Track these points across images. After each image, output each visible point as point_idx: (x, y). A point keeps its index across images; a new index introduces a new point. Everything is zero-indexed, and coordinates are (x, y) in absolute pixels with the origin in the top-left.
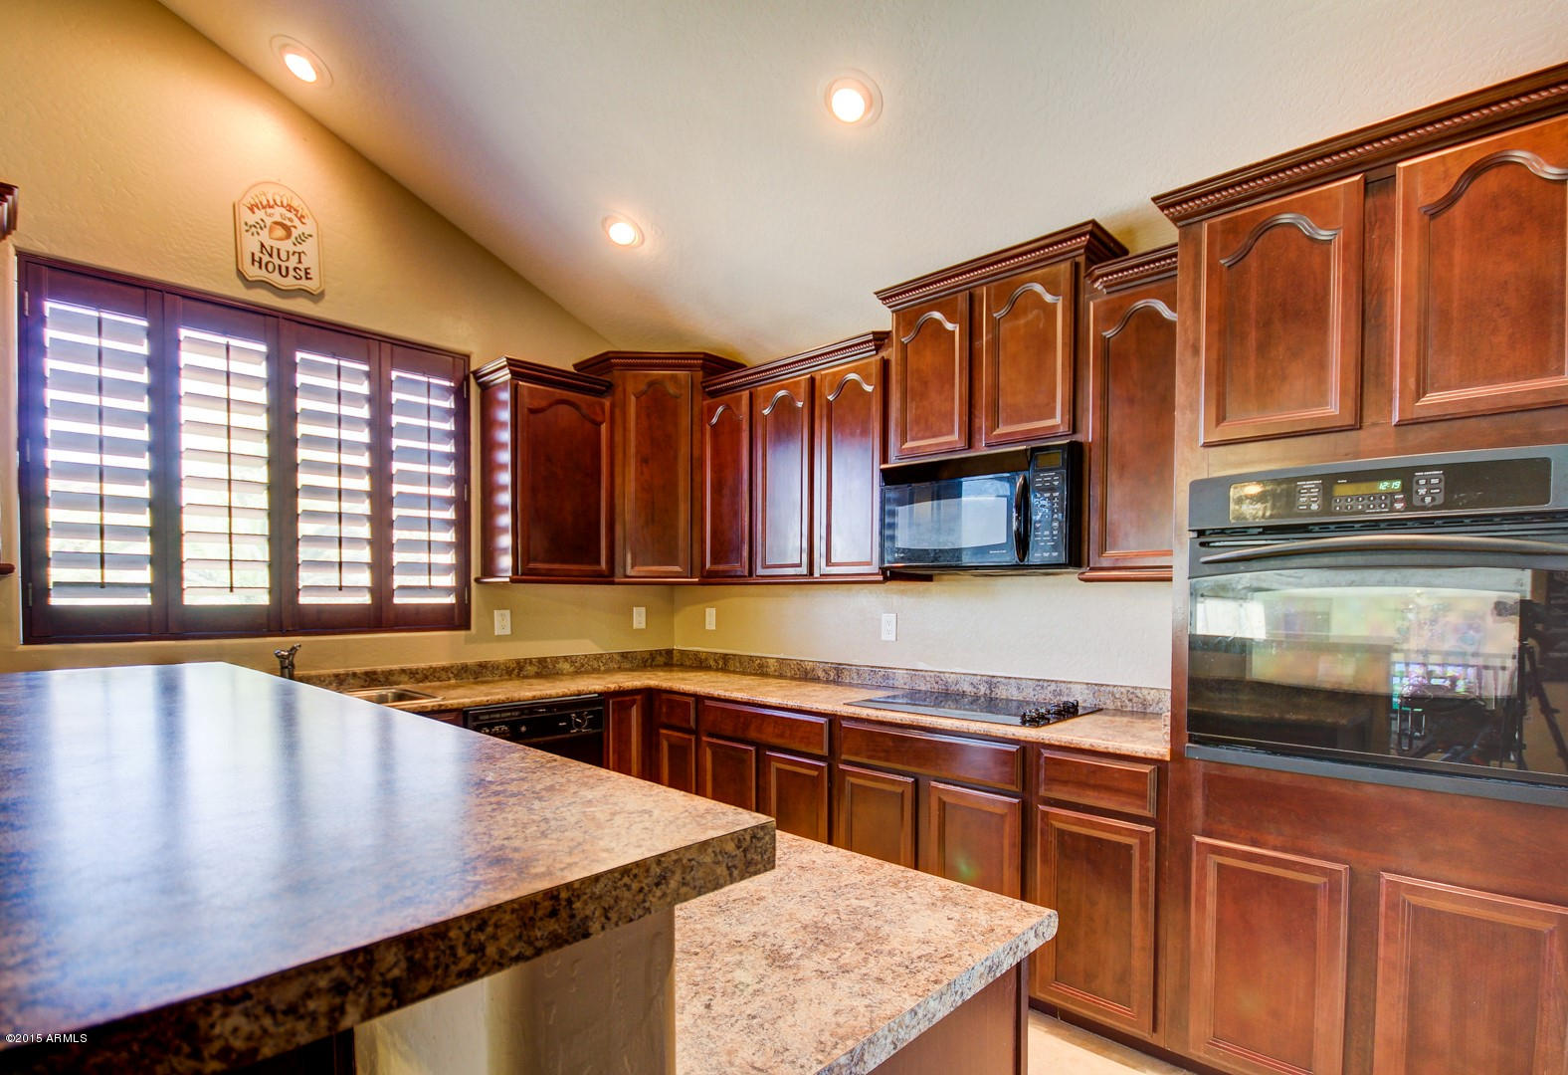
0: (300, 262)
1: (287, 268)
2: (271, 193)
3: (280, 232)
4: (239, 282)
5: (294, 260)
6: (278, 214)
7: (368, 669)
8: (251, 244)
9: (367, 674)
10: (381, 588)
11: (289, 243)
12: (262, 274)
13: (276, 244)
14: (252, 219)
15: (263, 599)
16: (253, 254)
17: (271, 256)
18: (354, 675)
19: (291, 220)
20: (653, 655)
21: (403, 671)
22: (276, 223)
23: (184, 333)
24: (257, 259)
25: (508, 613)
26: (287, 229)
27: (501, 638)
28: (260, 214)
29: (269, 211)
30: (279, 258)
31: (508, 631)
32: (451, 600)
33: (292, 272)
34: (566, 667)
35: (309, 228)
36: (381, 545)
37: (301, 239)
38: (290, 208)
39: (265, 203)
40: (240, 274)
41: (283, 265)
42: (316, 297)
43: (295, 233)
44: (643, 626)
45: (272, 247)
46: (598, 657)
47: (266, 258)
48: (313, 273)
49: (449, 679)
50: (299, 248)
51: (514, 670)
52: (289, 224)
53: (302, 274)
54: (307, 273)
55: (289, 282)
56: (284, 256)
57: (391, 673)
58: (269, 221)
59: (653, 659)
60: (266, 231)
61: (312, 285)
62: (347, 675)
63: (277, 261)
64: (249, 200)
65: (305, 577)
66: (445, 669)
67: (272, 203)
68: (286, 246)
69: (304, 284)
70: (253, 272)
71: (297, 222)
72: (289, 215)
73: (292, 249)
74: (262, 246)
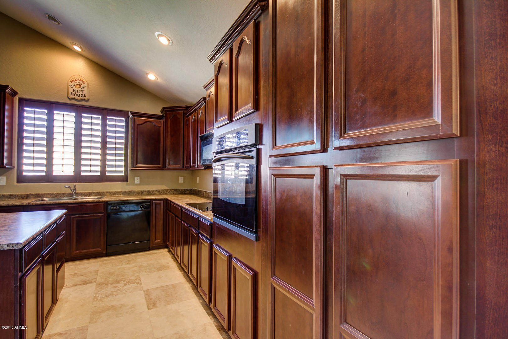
0: (83, 93)
1: (80, 95)
2: (76, 78)
3: (78, 86)
4: (68, 99)
5: (81, 93)
6: (78, 82)
7: (98, 191)
8: (71, 90)
9: (97, 192)
10: (103, 171)
11: (80, 88)
12: (74, 97)
13: (77, 89)
14: (71, 84)
15: (72, 174)
16: (71, 92)
17: (76, 92)
18: (94, 193)
19: (81, 83)
20: (185, 190)
21: (107, 192)
22: (77, 84)
23: (55, 112)
24: (72, 93)
25: (139, 178)
26: (80, 85)
27: (137, 184)
28: (73, 83)
29: (75, 82)
30: (78, 92)
31: (139, 183)
32: (123, 174)
33: (81, 95)
34: (157, 192)
35: (86, 84)
36: (104, 160)
37: (83, 87)
38: (81, 80)
39: (74, 80)
40: (68, 97)
41: (79, 94)
42: (87, 101)
43: (82, 86)
44: (183, 182)
45: (76, 90)
46: (166, 190)
47: (74, 93)
48: (86, 95)
49: (121, 195)
50: (83, 90)
51: (140, 193)
52: (80, 84)
53: (83, 95)
54: (85, 95)
55: (80, 98)
56: (79, 92)
57: (104, 192)
58: (75, 84)
59: (185, 191)
60: (75, 86)
61: (86, 98)
62: (92, 193)
63: (77, 93)
64: (71, 80)
65: (83, 168)
66: (119, 192)
67: (76, 80)
68: (80, 89)
69: (84, 98)
70: (71, 96)
71: (82, 83)
72: (80, 82)
73: (81, 90)
74: (74, 90)
